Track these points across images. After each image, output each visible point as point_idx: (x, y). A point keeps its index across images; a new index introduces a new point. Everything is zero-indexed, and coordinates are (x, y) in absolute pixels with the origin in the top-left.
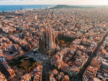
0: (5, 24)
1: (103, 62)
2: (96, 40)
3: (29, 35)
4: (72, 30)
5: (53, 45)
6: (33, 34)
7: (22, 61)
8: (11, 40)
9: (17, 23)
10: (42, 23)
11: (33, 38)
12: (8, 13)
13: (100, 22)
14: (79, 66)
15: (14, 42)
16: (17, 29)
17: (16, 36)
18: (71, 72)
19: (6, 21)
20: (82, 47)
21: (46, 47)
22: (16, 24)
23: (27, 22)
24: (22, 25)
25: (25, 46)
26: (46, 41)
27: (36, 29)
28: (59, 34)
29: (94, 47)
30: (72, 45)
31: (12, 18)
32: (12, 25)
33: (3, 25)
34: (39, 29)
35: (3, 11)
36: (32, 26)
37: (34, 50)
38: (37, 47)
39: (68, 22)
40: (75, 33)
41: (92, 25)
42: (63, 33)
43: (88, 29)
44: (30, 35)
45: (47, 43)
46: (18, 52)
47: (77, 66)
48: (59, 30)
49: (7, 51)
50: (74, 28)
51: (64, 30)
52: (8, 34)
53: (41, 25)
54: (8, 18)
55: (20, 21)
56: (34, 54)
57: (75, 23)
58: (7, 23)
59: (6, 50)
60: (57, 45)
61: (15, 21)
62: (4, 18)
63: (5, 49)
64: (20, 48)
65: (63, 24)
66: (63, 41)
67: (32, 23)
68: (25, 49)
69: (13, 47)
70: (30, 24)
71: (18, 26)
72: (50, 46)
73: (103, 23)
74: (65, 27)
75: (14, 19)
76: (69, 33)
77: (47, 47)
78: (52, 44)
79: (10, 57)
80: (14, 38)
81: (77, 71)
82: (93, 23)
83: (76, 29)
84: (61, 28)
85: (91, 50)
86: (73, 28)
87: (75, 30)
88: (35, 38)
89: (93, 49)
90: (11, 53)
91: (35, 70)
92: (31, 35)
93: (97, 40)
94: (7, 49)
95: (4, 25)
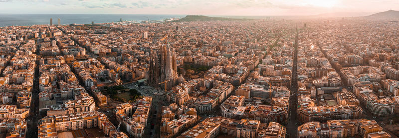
0: (96, 41)
1: (253, 88)
2: (247, 65)
3: (132, 61)
4: (211, 55)
5: (172, 74)
6: (140, 60)
7: (119, 92)
8: (102, 63)
9: (113, 41)
10: (157, 44)
11: (138, 64)
12: (99, 26)
13: (258, 40)
14: (216, 97)
15: (107, 67)
16: (112, 51)
17: (112, 59)
18: (201, 104)
19: (96, 38)
20: (224, 76)
21: (160, 75)
22: (112, 43)
23: (129, 42)
24: (122, 45)
25: (125, 74)
27: (145, 53)
28: (186, 60)
29: (243, 73)
30: (207, 74)
31: (105, 33)
32: (105, 44)
33: (92, 42)
34: (149, 53)
35: (93, 23)
36: (138, 49)
37: (140, 81)
38: (144, 78)
39: (205, 43)
40: (215, 58)
41: (245, 45)
42: (193, 59)
43: (238, 51)
44: (134, 61)
45: (162, 69)
46: (113, 80)
47: (212, 98)
48: (186, 55)
49: (96, 77)
50: (214, 52)
51: (196, 55)
52: (98, 55)
53: (154, 47)
54: (98, 33)
55: (119, 39)
56: (139, 86)
57: (216, 44)
58: (97, 40)
59: (94, 75)
60: (179, 75)
61: (110, 39)
62: (93, 32)
63: (95, 73)
64: (117, 75)
65: (194, 46)
66: (192, 71)
67: (138, 44)
68: (125, 78)
69: (106, 73)
70: (134, 44)
71: (115, 46)
72: (167, 75)
73: (263, 41)
74: (197, 50)
75: (109, 35)
76: (204, 58)
77: (162, 76)
78: (170, 71)
79: (101, 84)
80: (108, 61)
81: (211, 103)
82: (248, 41)
83: (218, 52)
84: (189, 51)
85: (238, 77)
86: (211, 51)
87: (215, 54)
88: (143, 65)
89: (241, 76)
90: (102, 80)
91: (139, 101)
92: (137, 60)
93: (249, 64)
94: (96, 73)
95: (94, 42)
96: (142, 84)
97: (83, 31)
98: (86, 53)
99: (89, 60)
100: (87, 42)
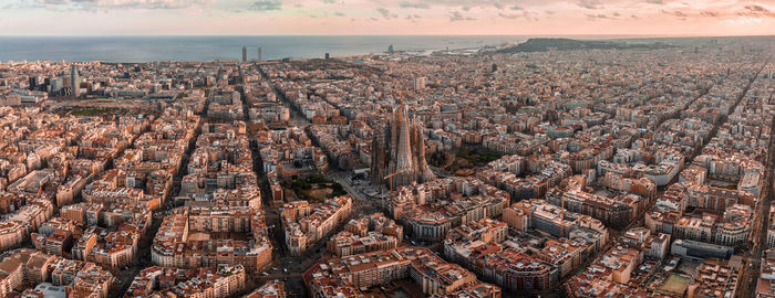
0: (317, 95)
3: (365, 134)
5: (407, 162)
7: (315, 186)
8: (311, 136)
9: (351, 95)
12: (340, 61)
15: (315, 142)
16: (342, 114)
17: (331, 129)
21: (387, 163)
22: (346, 99)
25: (338, 156)
26: (387, 147)
28: (467, 139)
31: (344, 78)
32: (333, 99)
35: (327, 55)
37: (358, 171)
42: (482, 137)
45: (393, 153)
46: (314, 165)
49: (289, 159)
52: (311, 121)
56: (353, 179)
59: (286, 156)
61: (347, 90)
62: (321, 75)
63: (287, 152)
64: (322, 157)
66: (463, 162)
68: (338, 164)
69: (308, 153)
71: (348, 106)
72: (399, 164)
77: (391, 165)
78: (406, 157)
80: (320, 133)
86: (531, 122)
90: (297, 165)
94: (292, 153)
95: (312, 97)
96: (360, 176)
97: (302, 74)
98: (291, 116)
99: (288, 130)
100: (301, 95)
